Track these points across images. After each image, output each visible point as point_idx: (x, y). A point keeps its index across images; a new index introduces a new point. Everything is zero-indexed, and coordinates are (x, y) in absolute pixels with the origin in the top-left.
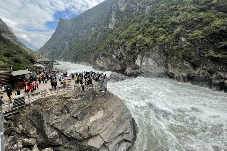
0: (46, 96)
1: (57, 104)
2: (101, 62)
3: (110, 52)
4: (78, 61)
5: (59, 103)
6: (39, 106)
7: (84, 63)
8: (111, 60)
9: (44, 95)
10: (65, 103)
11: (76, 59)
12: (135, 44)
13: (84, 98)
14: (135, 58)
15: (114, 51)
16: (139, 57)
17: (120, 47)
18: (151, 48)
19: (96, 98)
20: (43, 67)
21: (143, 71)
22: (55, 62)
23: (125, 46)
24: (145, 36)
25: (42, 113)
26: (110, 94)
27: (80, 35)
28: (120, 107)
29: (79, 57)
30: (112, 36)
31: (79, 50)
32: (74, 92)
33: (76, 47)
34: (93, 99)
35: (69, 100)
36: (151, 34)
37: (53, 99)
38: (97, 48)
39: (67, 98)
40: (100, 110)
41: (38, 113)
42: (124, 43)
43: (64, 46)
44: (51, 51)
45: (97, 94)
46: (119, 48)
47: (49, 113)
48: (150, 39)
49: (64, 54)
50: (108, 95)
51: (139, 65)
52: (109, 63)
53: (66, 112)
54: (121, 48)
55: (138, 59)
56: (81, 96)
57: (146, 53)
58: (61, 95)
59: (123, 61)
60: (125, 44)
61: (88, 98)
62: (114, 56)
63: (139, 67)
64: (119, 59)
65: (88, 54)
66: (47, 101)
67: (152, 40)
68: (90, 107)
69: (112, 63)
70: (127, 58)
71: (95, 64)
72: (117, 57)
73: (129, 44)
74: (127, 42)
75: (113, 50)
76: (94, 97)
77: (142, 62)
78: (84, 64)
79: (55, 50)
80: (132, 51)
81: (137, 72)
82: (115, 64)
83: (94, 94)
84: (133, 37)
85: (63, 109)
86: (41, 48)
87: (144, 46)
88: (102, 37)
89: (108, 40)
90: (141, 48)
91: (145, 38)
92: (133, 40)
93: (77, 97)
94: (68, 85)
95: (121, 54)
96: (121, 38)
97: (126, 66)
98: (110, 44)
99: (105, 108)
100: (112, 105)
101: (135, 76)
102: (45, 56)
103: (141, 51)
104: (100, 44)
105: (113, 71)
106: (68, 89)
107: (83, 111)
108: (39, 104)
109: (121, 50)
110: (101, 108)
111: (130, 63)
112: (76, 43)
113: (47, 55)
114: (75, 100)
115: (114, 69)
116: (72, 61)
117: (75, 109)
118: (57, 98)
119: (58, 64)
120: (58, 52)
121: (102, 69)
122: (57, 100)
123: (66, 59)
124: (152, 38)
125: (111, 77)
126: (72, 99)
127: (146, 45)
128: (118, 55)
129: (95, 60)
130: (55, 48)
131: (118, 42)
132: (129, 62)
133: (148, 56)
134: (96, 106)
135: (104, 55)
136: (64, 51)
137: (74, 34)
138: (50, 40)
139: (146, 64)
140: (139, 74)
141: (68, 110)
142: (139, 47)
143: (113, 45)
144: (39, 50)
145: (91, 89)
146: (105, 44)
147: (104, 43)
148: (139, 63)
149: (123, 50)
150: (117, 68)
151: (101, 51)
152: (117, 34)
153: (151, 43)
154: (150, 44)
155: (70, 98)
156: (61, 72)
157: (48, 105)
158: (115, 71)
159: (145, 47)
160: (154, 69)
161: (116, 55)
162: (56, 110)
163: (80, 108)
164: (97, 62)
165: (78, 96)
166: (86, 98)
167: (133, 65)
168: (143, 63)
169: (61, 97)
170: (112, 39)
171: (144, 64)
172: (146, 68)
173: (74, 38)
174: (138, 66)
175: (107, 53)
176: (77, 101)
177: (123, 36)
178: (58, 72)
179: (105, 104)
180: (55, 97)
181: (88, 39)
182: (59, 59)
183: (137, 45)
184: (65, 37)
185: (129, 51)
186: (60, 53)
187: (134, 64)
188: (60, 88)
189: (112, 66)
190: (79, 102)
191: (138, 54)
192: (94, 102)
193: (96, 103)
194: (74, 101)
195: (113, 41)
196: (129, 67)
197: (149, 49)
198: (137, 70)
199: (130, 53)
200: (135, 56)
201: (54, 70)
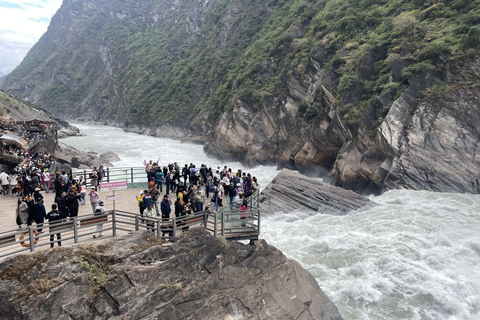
0: (36, 250)
1: (77, 281)
2: (239, 127)
3: (272, 86)
4: (148, 125)
5: (82, 275)
6: (14, 283)
7: (171, 131)
8: (278, 122)
9: (30, 247)
10: (103, 278)
11: (141, 117)
12: (380, 52)
13: (173, 261)
14: (378, 113)
15: (293, 83)
16: (396, 106)
17: (316, 65)
18: (453, 70)
19: (216, 267)
20: (23, 143)
21: (411, 170)
22: (66, 125)
23: (339, 63)
24: (427, 16)
25: (24, 308)
26: (269, 252)
27: (156, 18)
28: (308, 304)
29: (154, 109)
30: (285, 20)
31: (153, 79)
32: (137, 241)
33: (140, 68)
34: (204, 267)
35: (117, 267)
36: (458, 8)
37: (63, 260)
38: (225, 72)
39: (112, 261)
40: (230, 312)
41: (12, 308)
42: (332, 50)
43: (97, 63)
44: (49, 84)
45: (220, 250)
46: (310, 69)
47: (49, 311)
48: (452, 27)
49: (96, 95)
50: (260, 257)
51: (394, 144)
52: (270, 132)
53: (109, 309)
54: (321, 72)
55: (391, 117)
56: (163, 255)
57: (429, 91)
58: (90, 249)
59: (324, 126)
60: (339, 55)
61: (188, 265)
62: (289, 106)
63: (391, 149)
64: (309, 119)
65: (186, 97)
66: (40, 267)
67: (457, 32)
68: (194, 297)
69: (283, 134)
70: (342, 114)
71: (213, 135)
72: (302, 109)
73: (355, 51)
74: (349, 45)
75: (285, 79)
76: (208, 262)
77: (406, 129)
78: (172, 137)
79: (62, 78)
80: (368, 84)
81: (384, 173)
82: (293, 139)
83: (209, 251)
84: (373, 24)
85: (96, 300)
86: (13, 74)
87: (422, 58)
88: (244, 26)
89: (267, 38)
90: (405, 71)
91: (429, 26)
92: (372, 34)
93: (146, 259)
94: (112, 213)
95: (320, 96)
96: (322, 30)
97: (339, 145)
98: (277, 53)
99: (249, 305)
100: (276, 295)
101: (377, 189)
102: (29, 104)
103: (405, 81)
104: (234, 55)
105: (282, 165)
106: (114, 228)
107: (167, 309)
108: (13, 275)
109: (318, 81)
110: (234, 306)
111: (355, 134)
112: (143, 50)
113: (36, 98)
114: (141, 268)
115: (286, 155)
116: (127, 124)
117: (141, 301)
118: (75, 258)
119: (76, 133)
120: (75, 87)
121: (239, 155)
122: (74, 267)
123: (103, 116)
124: (461, 26)
125: (275, 189)
126: (127, 265)
127: (433, 57)
128: (308, 98)
129: (214, 119)
130: (62, 71)
131: (310, 43)
132: (353, 128)
133: (438, 104)
134: (214, 297)
135: (249, 101)
136: (99, 83)
137: (134, 15)
138: (45, 38)
139: (427, 137)
140: (393, 178)
141: (115, 304)
142: (398, 65)
143: (286, 60)
144: (7, 78)
145: (199, 232)
146: (253, 55)
147: (248, 50)
148: (396, 135)
149: (328, 80)
150: (300, 155)
151: (240, 83)
152: (307, 12)
153: (454, 49)
154: (447, 52)
155: (120, 261)
156: (88, 164)
157: (46, 283)
158: (292, 164)
159: (427, 65)
160: (463, 159)
161: (296, 99)
162: (74, 300)
163: (157, 297)
164: (223, 128)
165: (152, 253)
166: (181, 265)
167: (367, 141)
168: (412, 136)
169: (89, 256)
170: (286, 34)
171: (416, 137)
172: (424, 156)
173: (133, 32)
174: (388, 147)
175: (262, 93)
176: (148, 272)
177: (330, 18)
178: (76, 163)
179: (250, 291)
180: (70, 256)
181: (185, 35)
182: (79, 115)
183: (391, 57)
184: (98, 26)
185: (354, 84)
186: (83, 90)
187: (373, 137)
188: (86, 222)
189: (282, 144)
190: (153, 276)
191: (393, 95)
192: (209, 280)
193: (215, 285)
194: (137, 272)
195: (289, 40)
196: (349, 150)
197: (441, 75)
198: (384, 165)
199: (356, 92)
200: (377, 105)
201: (64, 158)
